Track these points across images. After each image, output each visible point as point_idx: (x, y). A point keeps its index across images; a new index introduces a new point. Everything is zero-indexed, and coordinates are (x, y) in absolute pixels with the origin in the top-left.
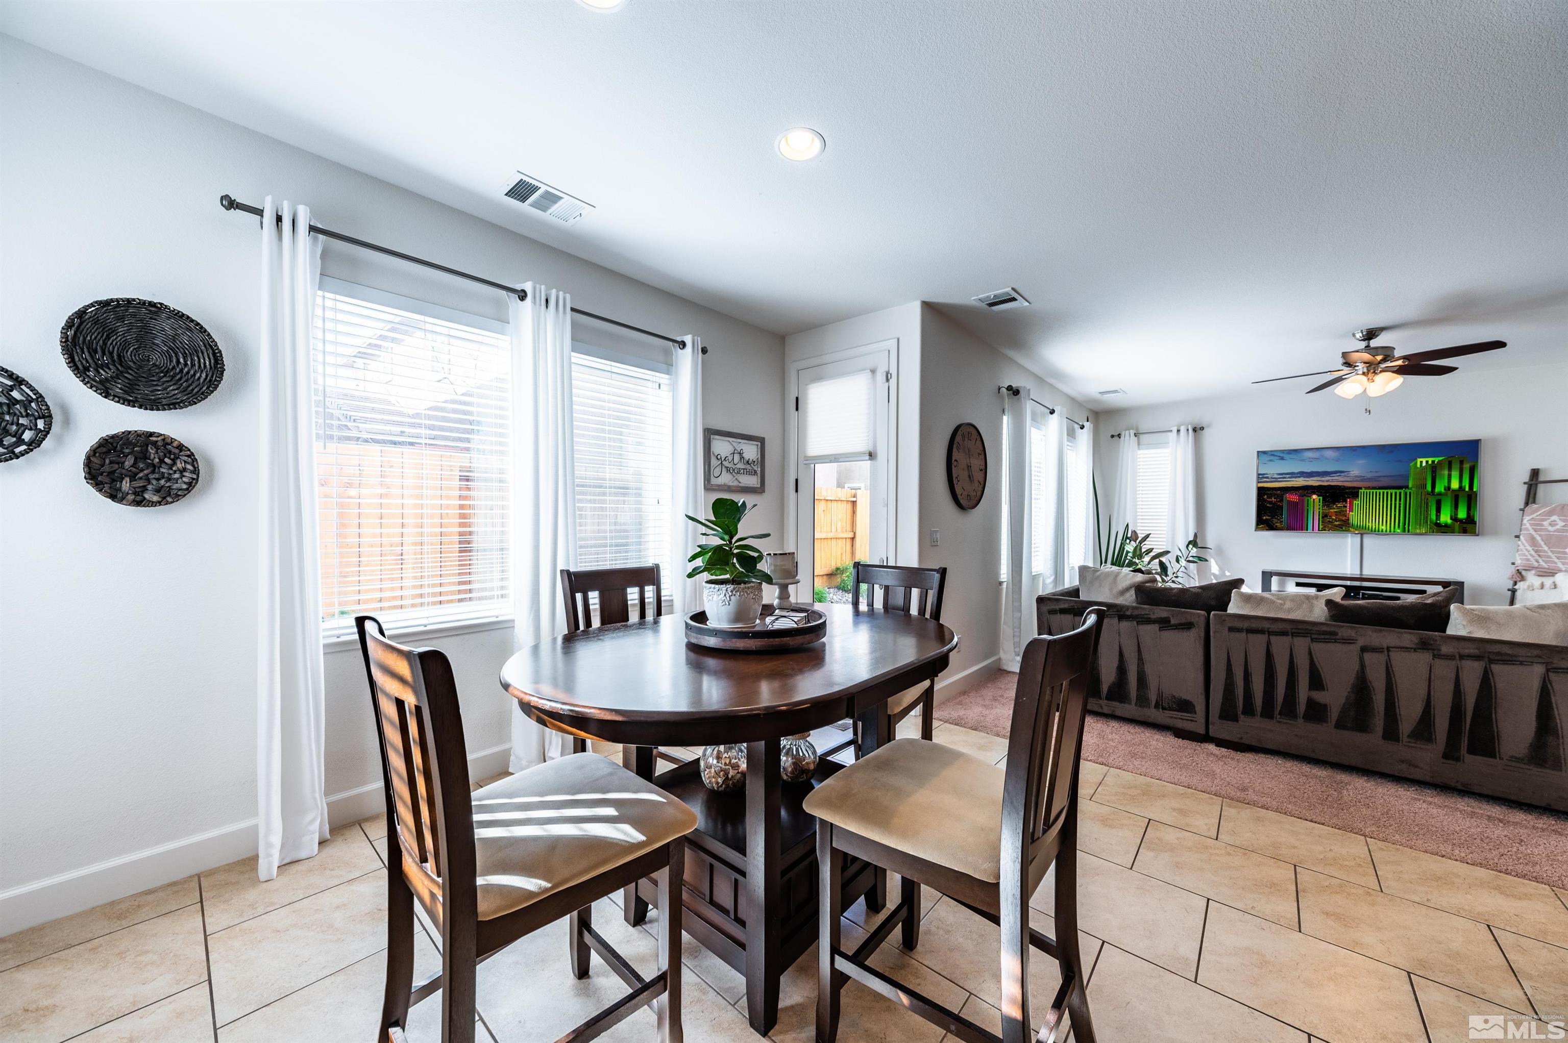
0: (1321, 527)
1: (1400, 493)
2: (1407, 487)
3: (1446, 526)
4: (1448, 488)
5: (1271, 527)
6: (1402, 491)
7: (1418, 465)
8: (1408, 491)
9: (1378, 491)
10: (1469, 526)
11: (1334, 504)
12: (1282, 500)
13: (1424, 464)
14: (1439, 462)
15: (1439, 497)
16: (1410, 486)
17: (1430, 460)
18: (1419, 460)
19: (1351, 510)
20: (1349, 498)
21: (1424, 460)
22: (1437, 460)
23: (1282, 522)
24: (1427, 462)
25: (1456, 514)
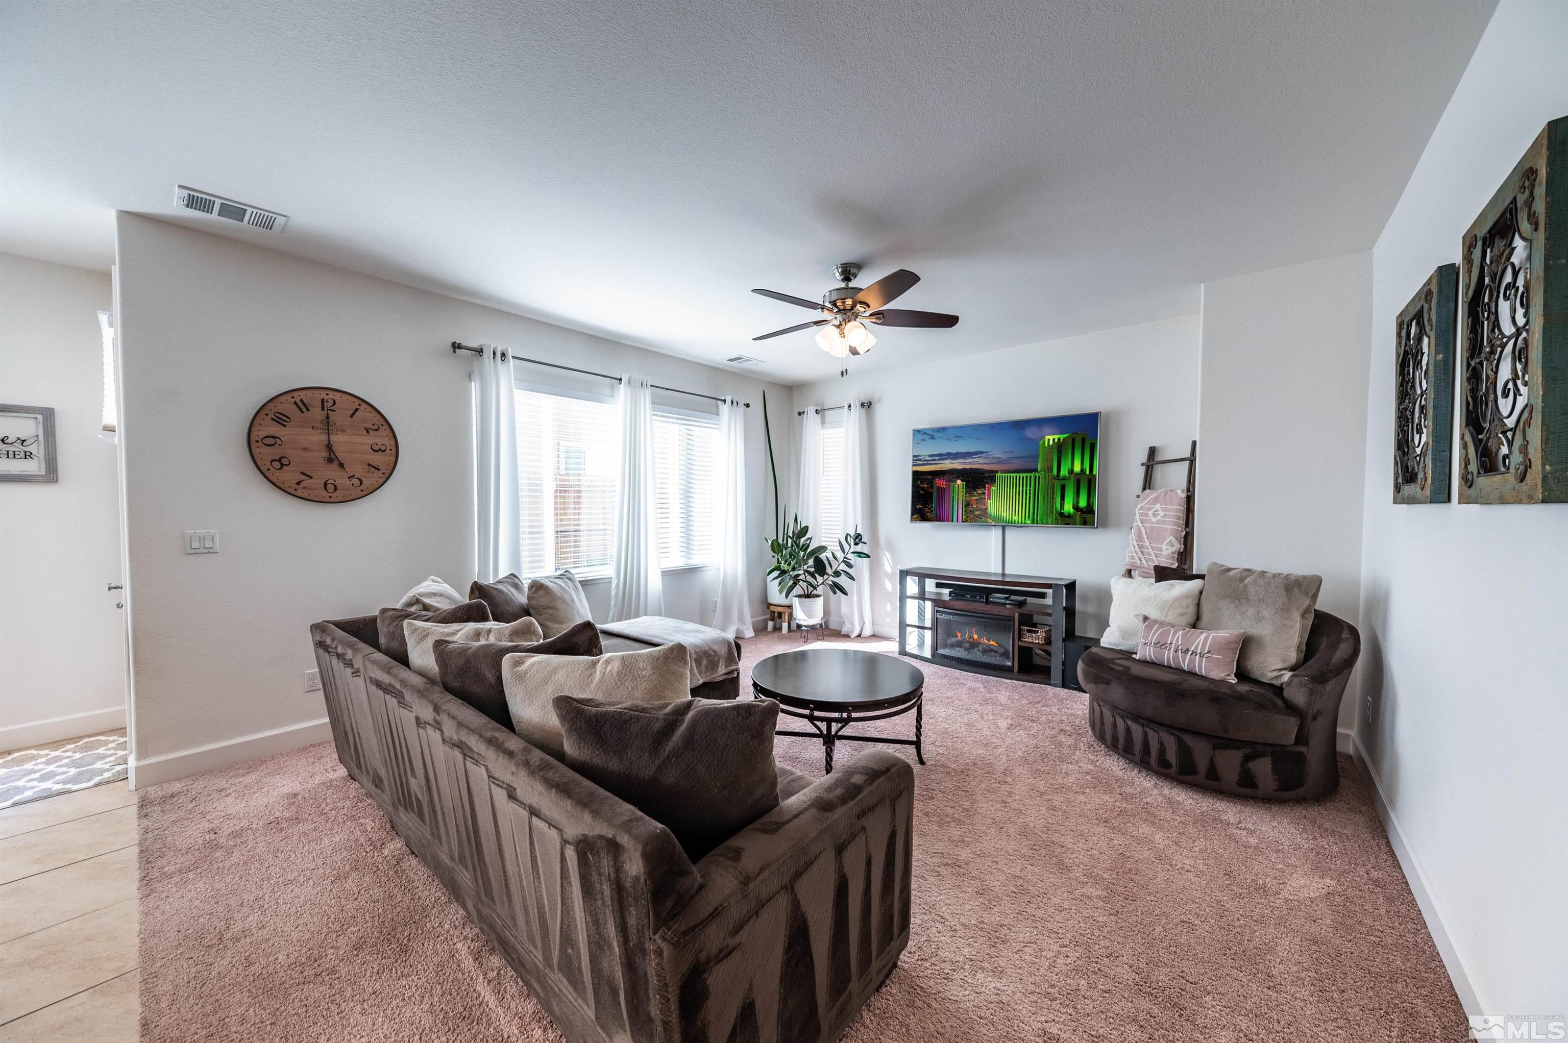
0: (964, 517)
1: (1031, 477)
2: (1036, 470)
3: (1069, 516)
4: (1071, 471)
5: (924, 518)
6: (1032, 475)
7: (1046, 445)
8: (1037, 475)
9: (1012, 475)
10: (1088, 516)
11: (975, 490)
12: (932, 487)
13: (1051, 443)
14: (1065, 439)
15: (1063, 482)
16: (1039, 469)
17: (1056, 437)
18: (1047, 437)
19: (989, 498)
20: (987, 483)
21: (1051, 437)
22: (1062, 437)
23: (932, 511)
24: (1054, 440)
25: (1078, 502)
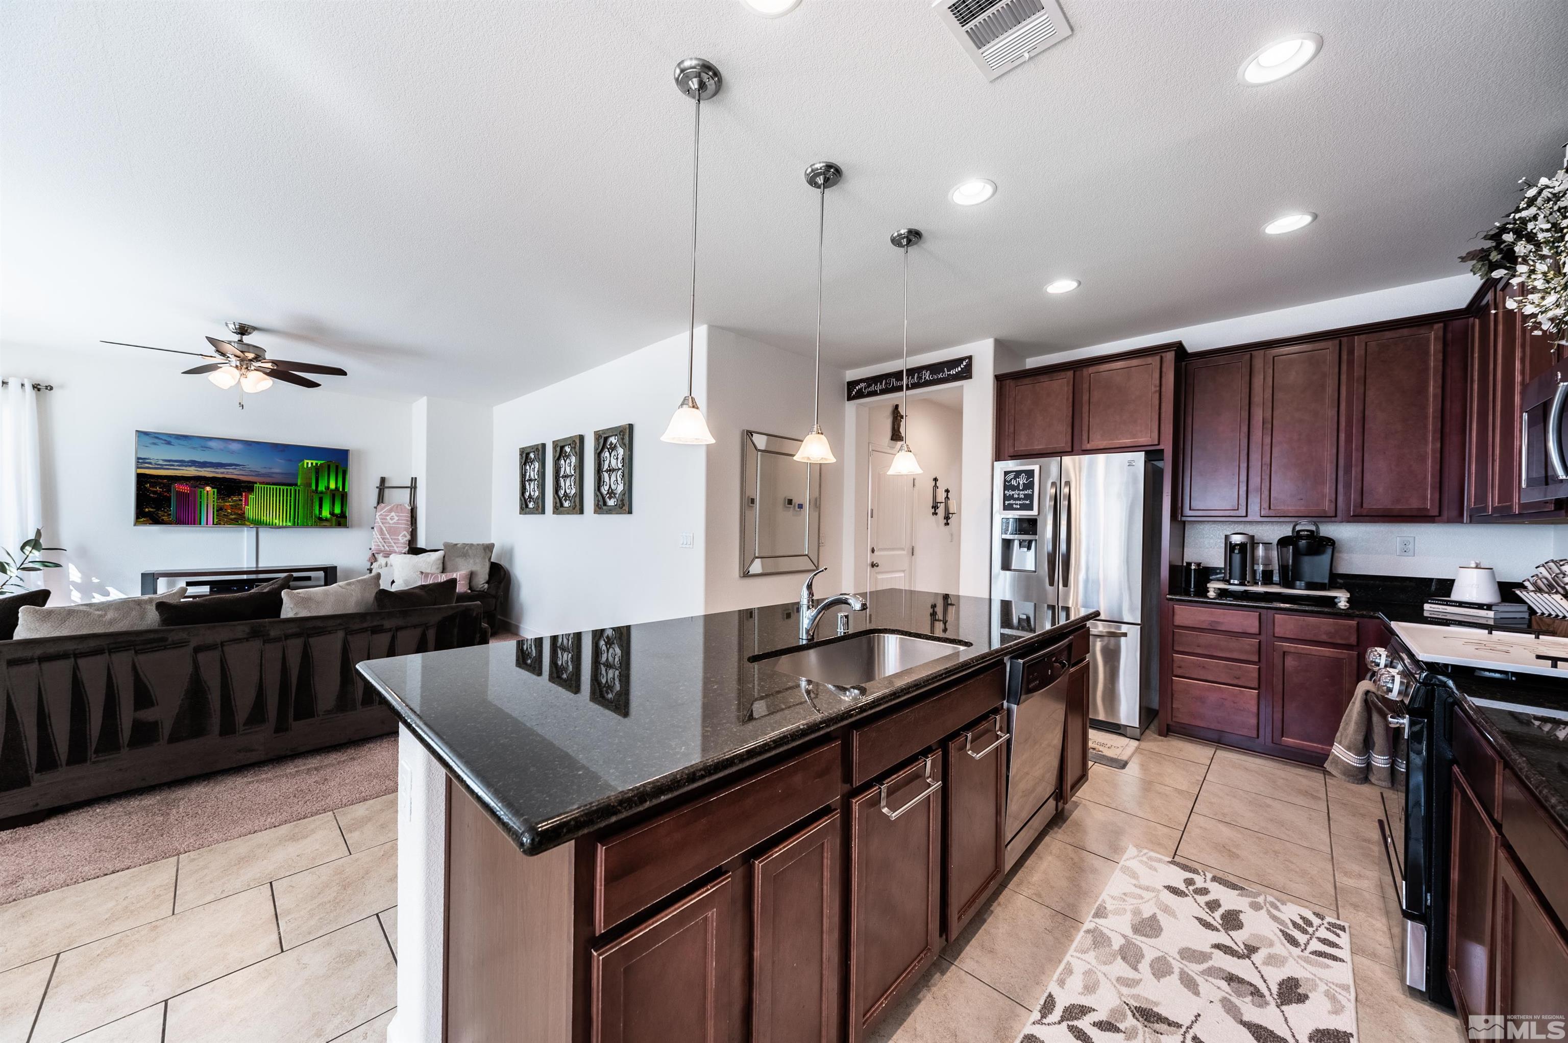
0: (216, 520)
1: (291, 490)
2: (296, 485)
3: (326, 520)
4: (328, 488)
5: (156, 520)
6: (293, 488)
7: (305, 466)
8: (297, 488)
9: (272, 487)
10: (342, 520)
11: (229, 497)
12: (169, 491)
13: (310, 466)
14: (321, 464)
15: (320, 495)
16: (299, 484)
17: (314, 462)
18: (306, 461)
19: (247, 504)
20: (245, 492)
21: (310, 462)
22: (319, 462)
23: (170, 515)
24: (312, 464)
25: (333, 510)
